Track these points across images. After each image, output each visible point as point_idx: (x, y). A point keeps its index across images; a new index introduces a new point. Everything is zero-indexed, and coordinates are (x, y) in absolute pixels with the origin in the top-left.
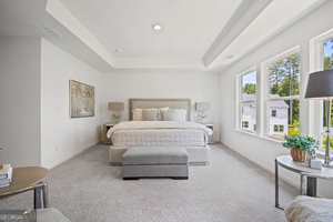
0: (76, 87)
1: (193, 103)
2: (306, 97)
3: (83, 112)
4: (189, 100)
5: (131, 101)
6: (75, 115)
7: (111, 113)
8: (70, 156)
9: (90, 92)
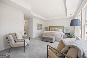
0: (38, 25)
1: (65, 27)
2: (70, 26)
3: (40, 29)
4: (64, 26)
5: (49, 27)
6: (38, 29)
7: (45, 29)
8: (37, 36)
9: (41, 25)
